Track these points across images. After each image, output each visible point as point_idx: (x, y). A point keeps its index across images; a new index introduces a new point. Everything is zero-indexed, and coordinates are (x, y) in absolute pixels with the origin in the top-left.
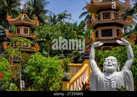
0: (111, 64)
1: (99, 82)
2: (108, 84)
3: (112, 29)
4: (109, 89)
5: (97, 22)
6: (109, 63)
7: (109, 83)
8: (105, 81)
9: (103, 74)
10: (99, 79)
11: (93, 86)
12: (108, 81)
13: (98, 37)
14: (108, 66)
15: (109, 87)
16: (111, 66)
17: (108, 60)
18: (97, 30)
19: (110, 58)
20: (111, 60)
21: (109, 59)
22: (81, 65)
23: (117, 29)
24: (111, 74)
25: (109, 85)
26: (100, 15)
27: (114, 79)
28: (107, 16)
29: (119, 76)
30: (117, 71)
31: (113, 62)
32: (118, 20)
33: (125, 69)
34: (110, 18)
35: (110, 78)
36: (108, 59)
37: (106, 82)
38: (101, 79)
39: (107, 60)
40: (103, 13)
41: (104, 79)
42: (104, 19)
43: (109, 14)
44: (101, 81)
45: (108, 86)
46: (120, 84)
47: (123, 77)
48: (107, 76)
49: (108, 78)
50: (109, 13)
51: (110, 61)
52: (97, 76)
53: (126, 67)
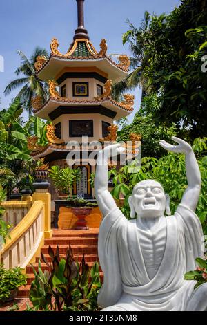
0: (153, 198)
1: (126, 244)
2: (149, 249)
3: (92, 120)
4: (152, 260)
5: (61, 103)
6: (148, 196)
7: (151, 246)
8: (142, 241)
9: (135, 224)
10: (125, 238)
11: (108, 257)
12: (150, 241)
13: (60, 138)
14: (147, 203)
15: (152, 255)
16: (153, 203)
17: (143, 188)
18: (57, 121)
19: (149, 185)
20: (152, 188)
21: (148, 187)
22: (25, 203)
23: (103, 122)
24: (154, 223)
25: (152, 251)
26: (64, 86)
27: (163, 235)
28: (82, 90)
29: (174, 228)
30: (166, 215)
31: (156, 192)
32: (106, 101)
33: (185, 208)
34: (88, 95)
35: (155, 233)
36: (145, 186)
37: (144, 245)
38: (132, 237)
39: (142, 190)
40: (74, 83)
41: (140, 236)
42: (74, 95)
43: (85, 85)
44: (133, 242)
45: (151, 253)
46: (178, 246)
47: (182, 230)
48: (145, 230)
49: (149, 232)
50: (87, 83)
51: (149, 191)
52: (121, 230)
53: (187, 204)
